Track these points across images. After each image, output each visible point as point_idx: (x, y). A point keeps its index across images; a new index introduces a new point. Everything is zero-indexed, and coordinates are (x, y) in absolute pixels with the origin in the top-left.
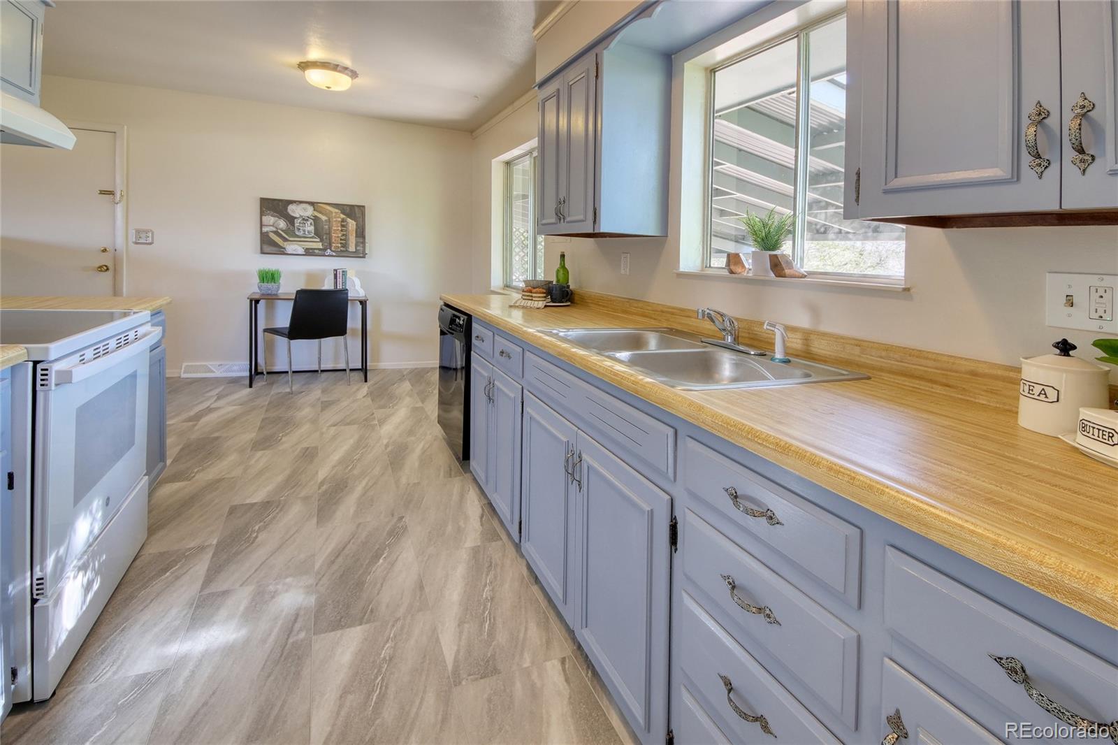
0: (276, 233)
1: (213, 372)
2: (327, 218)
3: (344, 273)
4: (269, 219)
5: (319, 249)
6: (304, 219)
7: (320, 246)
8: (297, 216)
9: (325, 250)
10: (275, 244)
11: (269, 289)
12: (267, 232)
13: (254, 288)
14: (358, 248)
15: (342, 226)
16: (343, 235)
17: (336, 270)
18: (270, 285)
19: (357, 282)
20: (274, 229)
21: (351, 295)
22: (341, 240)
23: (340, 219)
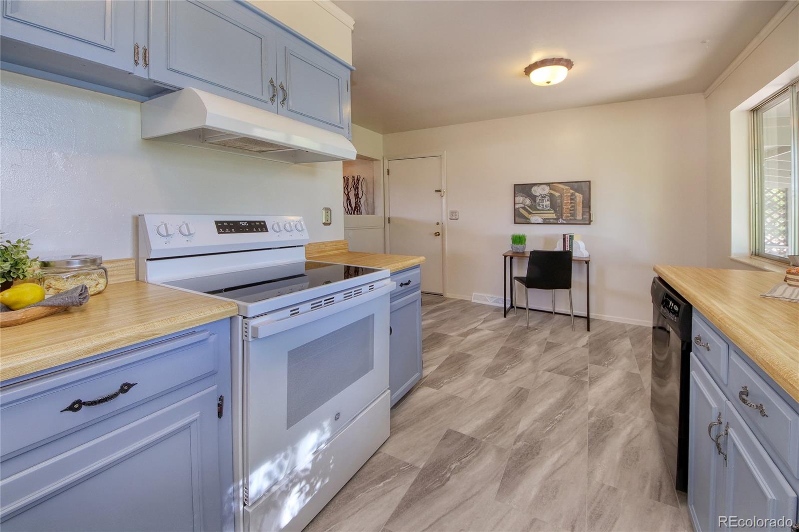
0: (524, 208)
1: (487, 301)
2: (559, 194)
3: (571, 237)
4: (520, 199)
5: (554, 219)
6: (542, 197)
7: (554, 216)
8: (538, 194)
9: (557, 219)
10: (523, 217)
11: (518, 249)
12: (518, 208)
13: (507, 247)
14: (585, 217)
15: (572, 199)
16: (572, 207)
17: (564, 235)
18: (520, 246)
19: (582, 245)
20: (523, 206)
21: (576, 254)
22: (570, 210)
23: (569, 194)
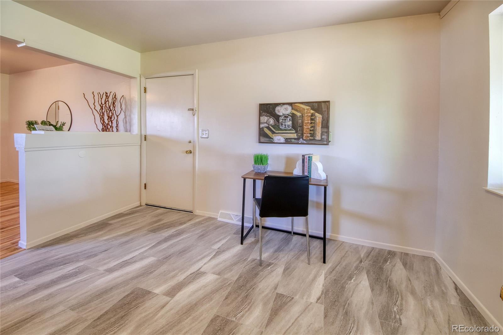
0: (268, 128)
1: (232, 219)
2: (301, 115)
3: (310, 158)
4: (264, 119)
5: (295, 139)
6: (285, 117)
7: (295, 136)
8: (281, 114)
9: (298, 139)
10: (266, 136)
11: (259, 169)
12: (263, 128)
13: (249, 167)
14: (323, 137)
15: (312, 119)
16: (312, 127)
17: (303, 156)
18: (260, 166)
19: (320, 166)
20: (267, 125)
21: (314, 176)
22: (310, 131)
23: (310, 114)
